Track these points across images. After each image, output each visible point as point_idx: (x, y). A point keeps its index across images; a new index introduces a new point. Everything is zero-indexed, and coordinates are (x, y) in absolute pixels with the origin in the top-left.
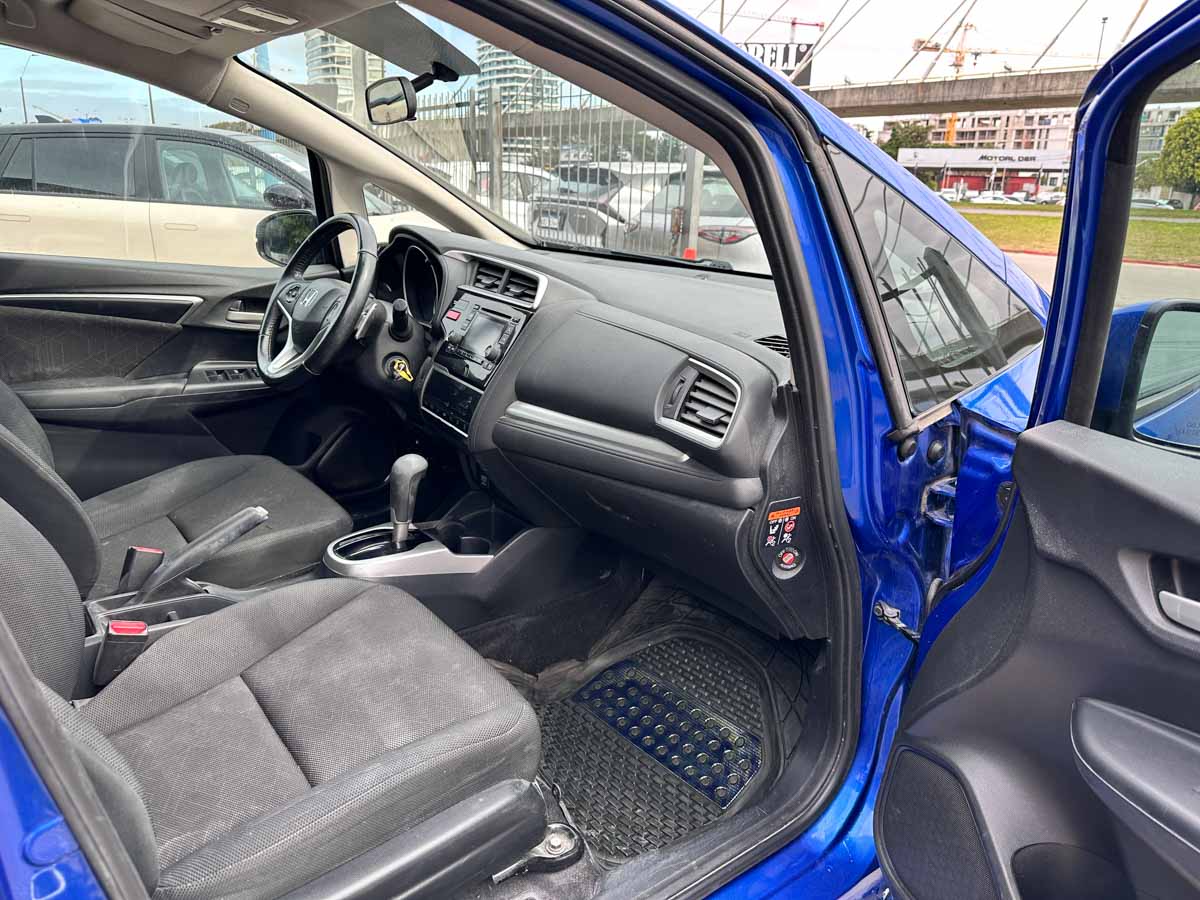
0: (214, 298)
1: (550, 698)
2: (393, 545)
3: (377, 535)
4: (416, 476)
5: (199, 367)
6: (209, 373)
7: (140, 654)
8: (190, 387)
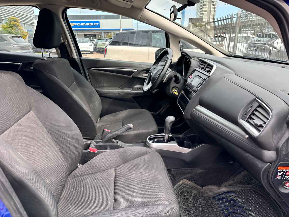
0: (139, 70)
1: (205, 196)
2: (164, 140)
3: (161, 136)
4: (171, 122)
5: (136, 87)
6: (137, 88)
7: (95, 157)
8: (133, 91)
